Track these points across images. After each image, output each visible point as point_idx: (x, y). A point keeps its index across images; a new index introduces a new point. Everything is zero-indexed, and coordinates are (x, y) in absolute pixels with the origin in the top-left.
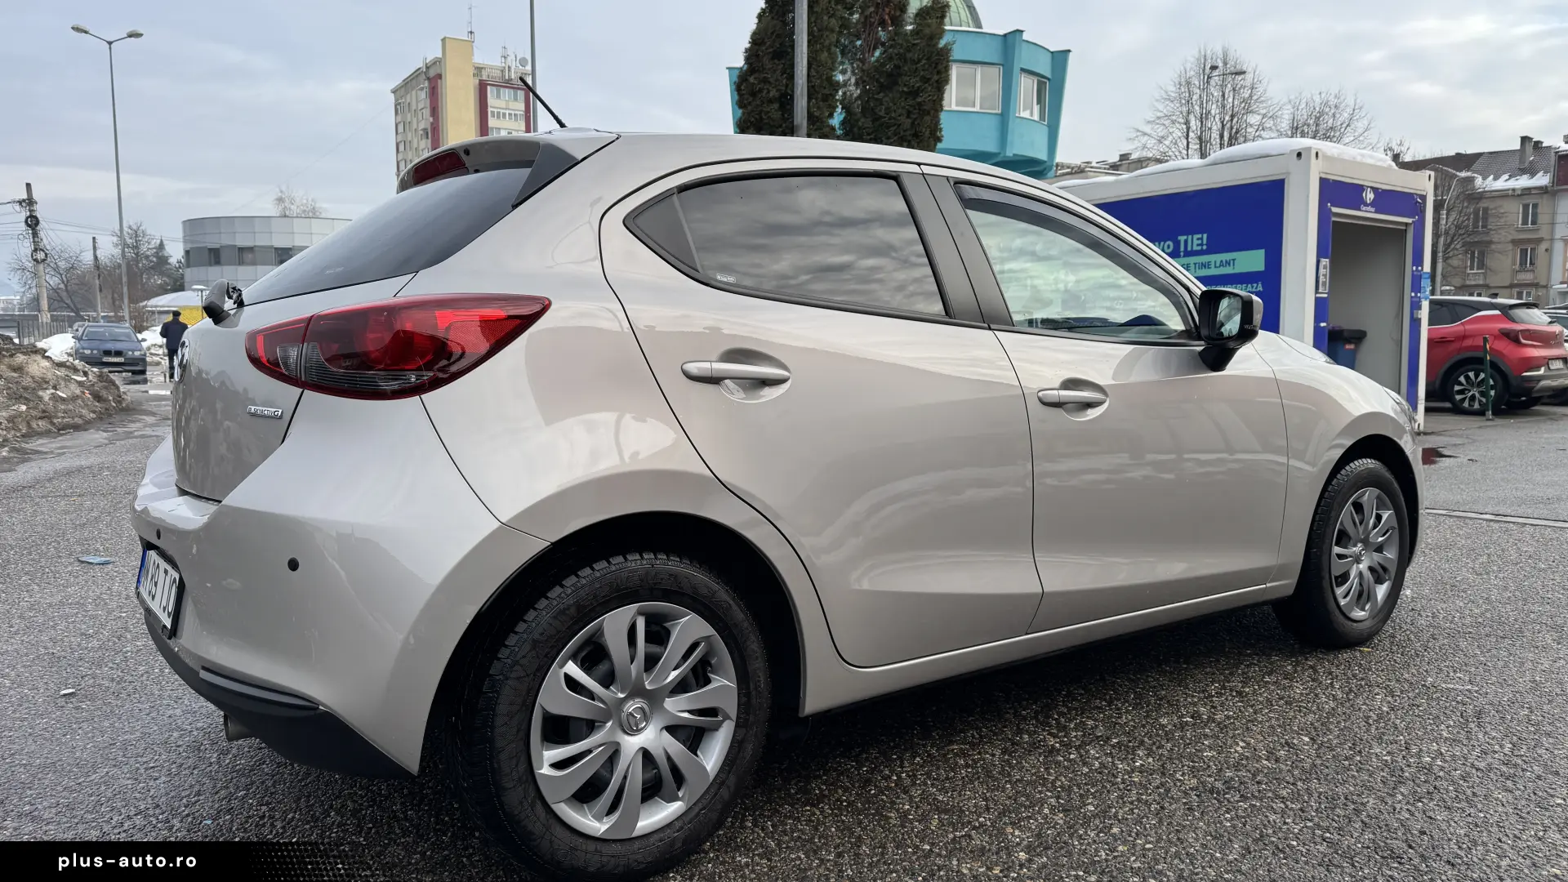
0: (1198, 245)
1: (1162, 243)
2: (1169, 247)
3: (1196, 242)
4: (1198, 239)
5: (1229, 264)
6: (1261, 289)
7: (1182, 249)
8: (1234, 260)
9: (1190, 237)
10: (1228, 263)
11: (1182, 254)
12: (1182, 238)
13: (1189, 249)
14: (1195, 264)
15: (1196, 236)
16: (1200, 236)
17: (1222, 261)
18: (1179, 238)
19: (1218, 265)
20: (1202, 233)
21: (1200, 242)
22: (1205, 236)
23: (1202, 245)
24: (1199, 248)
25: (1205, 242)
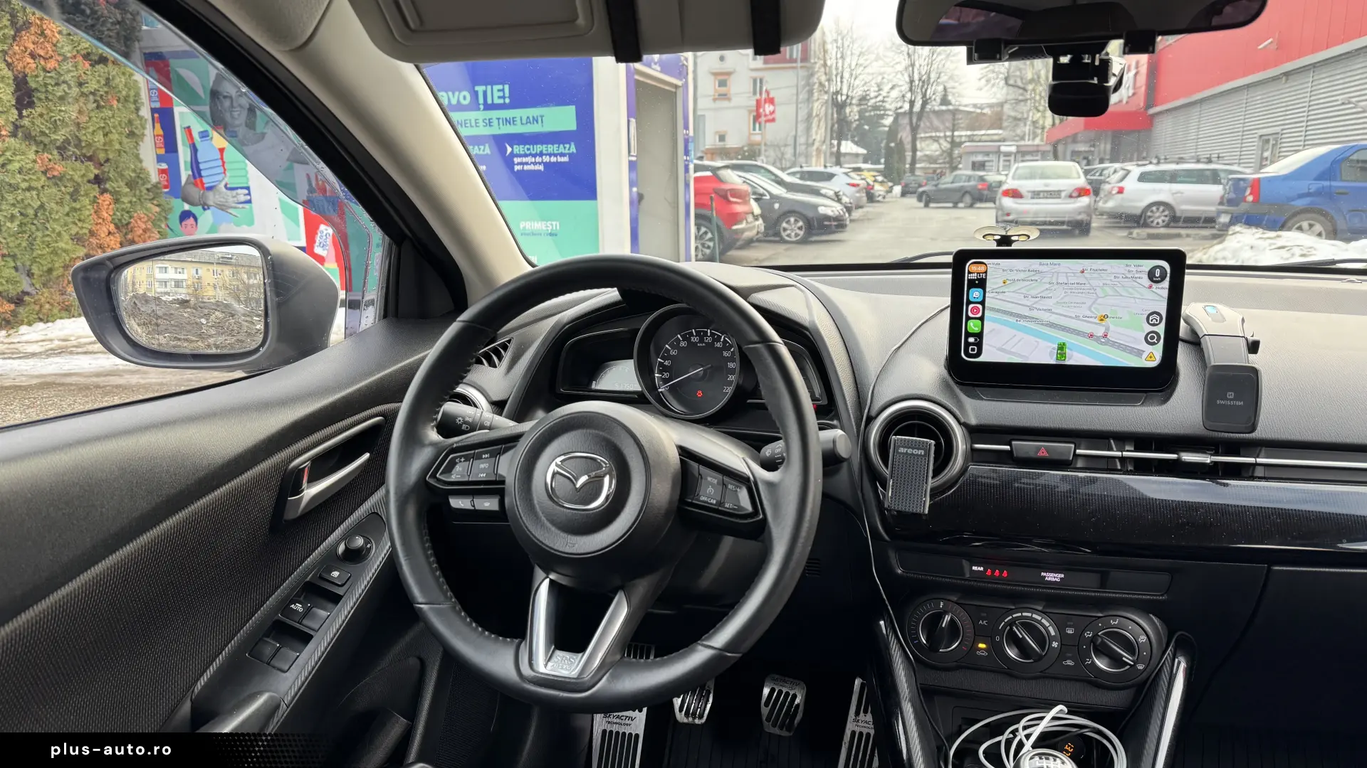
0: (499, 97)
1: (457, 93)
2: (465, 98)
3: (496, 94)
4: (499, 90)
5: (537, 122)
6: (575, 151)
7: (481, 100)
8: (542, 117)
9: (489, 87)
10: (535, 120)
11: (482, 107)
12: (480, 89)
13: (489, 101)
14: (498, 119)
15: (496, 87)
16: (500, 87)
17: (528, 118)
18: (477, 88)
19: (524, 121)
20: (503, 84)
21: (501, 94)
22: (507, 87)
23: (504, 97)
24: (501, 101)
25: (507, 94)
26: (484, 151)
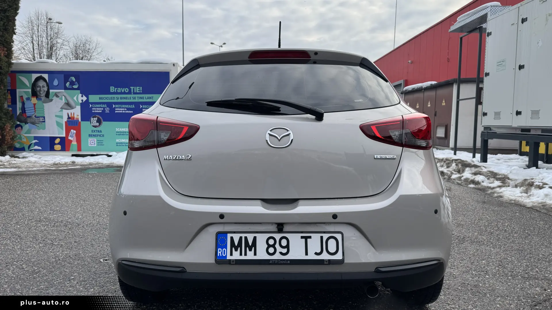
0: (138, 91)
1: (124, 89)
2: (127, 90)
3: (137, 90)
4: (138, 89)
5: (151, 99)
7: (132, 91)
8: (153, 97)
9: (135, 88)
10: (150, 98)
11: (132, 93)
12: (132, 88)
13: (135, 92)
14: (138, 97)
15: (137, 88)
16: (139, 87)
17: (148, 97)
18: (131, 87)
19: (147, 98)
20: (140, 86)
21: (139, 90)
22: (141, 88)
23: (140, 91)
24: (139, 92)
25: (141, 90)
26: (132, 107)
